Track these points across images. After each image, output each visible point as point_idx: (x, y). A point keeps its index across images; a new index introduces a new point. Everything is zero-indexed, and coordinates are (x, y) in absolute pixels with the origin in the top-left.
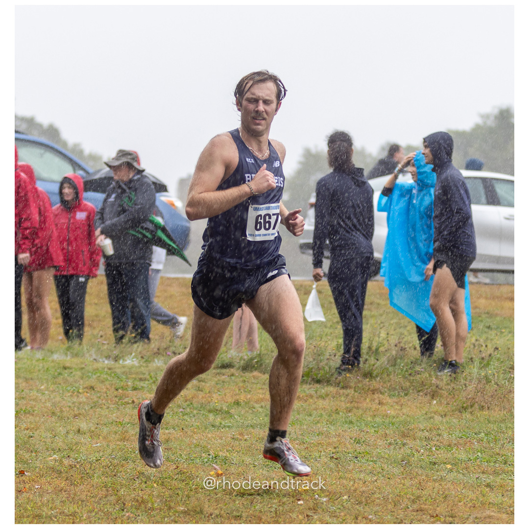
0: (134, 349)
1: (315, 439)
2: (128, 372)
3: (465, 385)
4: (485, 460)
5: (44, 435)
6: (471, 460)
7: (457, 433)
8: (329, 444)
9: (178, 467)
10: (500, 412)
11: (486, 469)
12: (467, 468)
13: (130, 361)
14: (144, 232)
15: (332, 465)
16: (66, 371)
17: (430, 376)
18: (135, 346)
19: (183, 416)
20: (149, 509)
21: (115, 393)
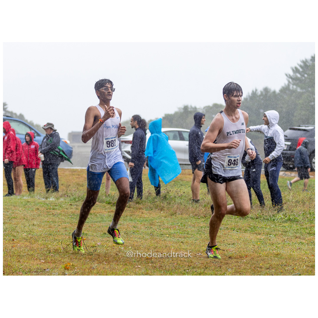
0: (53, 195)
2: (51, 203)
3: (173, 206)
4: (181, 233)
5: (21, 226)
6: (175, 233)
7: (170, 223)
8: (124, 228)
9: (69, 237)
11: (181, 236)
12: (174, 236)
13: (52, 199)
14: (56, 152)
15: (125, 236)
16: (28, 203)
17: (160, 203)
18: (54, 193)
21: (47, 211)
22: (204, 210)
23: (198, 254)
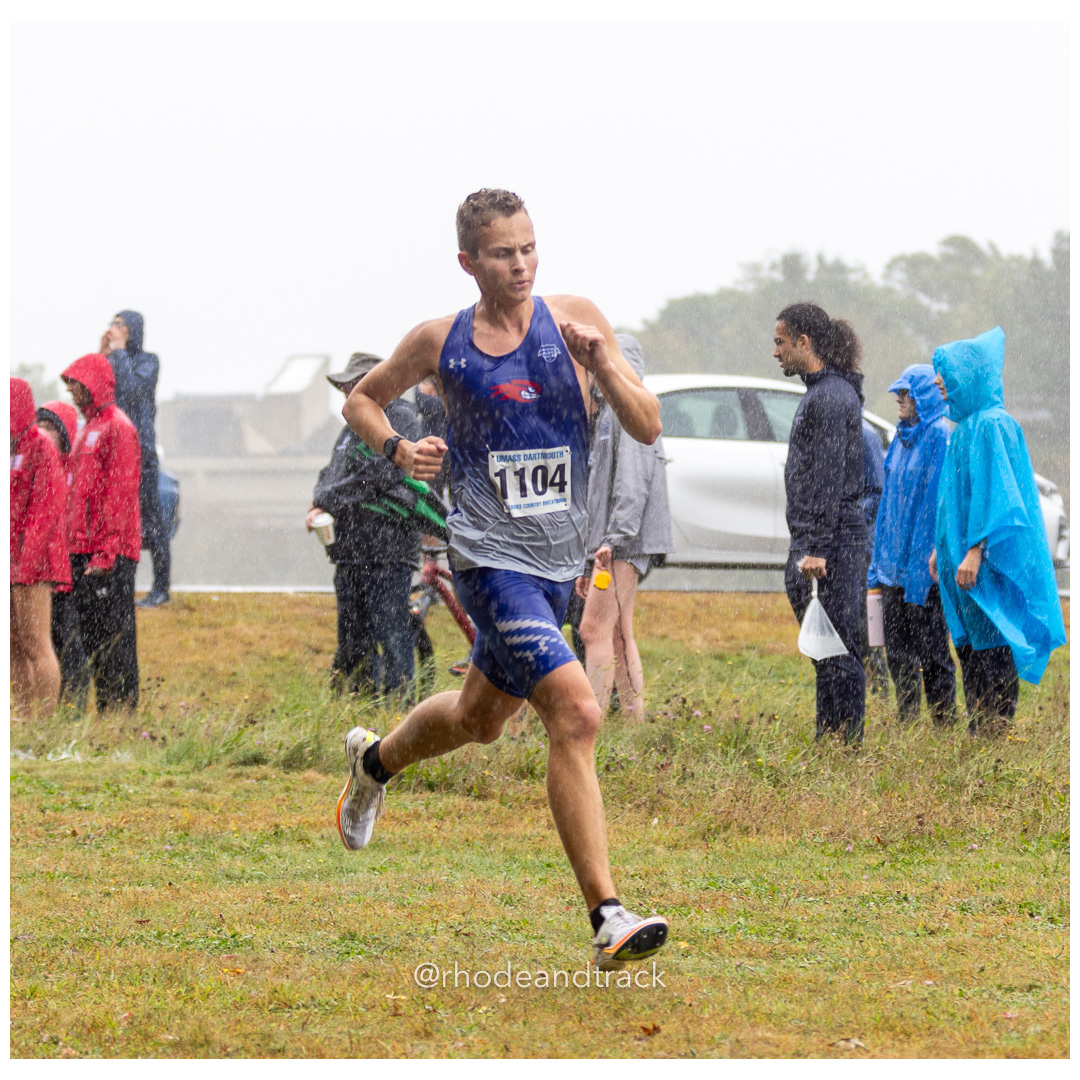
0: (75, 732)
1: (424, 898)
2: (64, 776)
3: (713, 787)
4: (753, 932)
6: (726, 932)
7: (699, 880)
8: (452, 907)
10: (780, 838)
11: (755, 949)
12: (717, 949)
13: (68, 756)
15: (459, 946)
17: (645, 771)
18: (76, 724)
19: (171, 859)
20: (107, 1041)
21: (40, 818)
22: (877, 809)
23: (847, 1040)
